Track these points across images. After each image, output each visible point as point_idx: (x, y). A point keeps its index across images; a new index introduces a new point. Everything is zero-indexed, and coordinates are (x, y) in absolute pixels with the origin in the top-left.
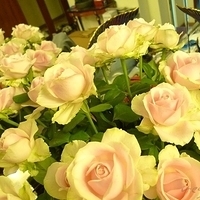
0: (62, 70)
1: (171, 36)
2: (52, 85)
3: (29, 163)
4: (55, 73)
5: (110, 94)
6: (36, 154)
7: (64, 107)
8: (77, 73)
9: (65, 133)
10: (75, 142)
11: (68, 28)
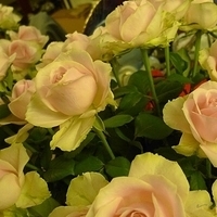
0: (63, 71)
1: (209, 11)
2: (49, 93)
3: (19, 209)
4: (52, 75)
5: (128, 100)
6: (28, 195)
7: (67, 125)
8: (85, 74)
9: (67, 160)
10: (87, 174)
11: (49, 6)
